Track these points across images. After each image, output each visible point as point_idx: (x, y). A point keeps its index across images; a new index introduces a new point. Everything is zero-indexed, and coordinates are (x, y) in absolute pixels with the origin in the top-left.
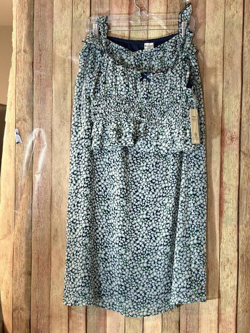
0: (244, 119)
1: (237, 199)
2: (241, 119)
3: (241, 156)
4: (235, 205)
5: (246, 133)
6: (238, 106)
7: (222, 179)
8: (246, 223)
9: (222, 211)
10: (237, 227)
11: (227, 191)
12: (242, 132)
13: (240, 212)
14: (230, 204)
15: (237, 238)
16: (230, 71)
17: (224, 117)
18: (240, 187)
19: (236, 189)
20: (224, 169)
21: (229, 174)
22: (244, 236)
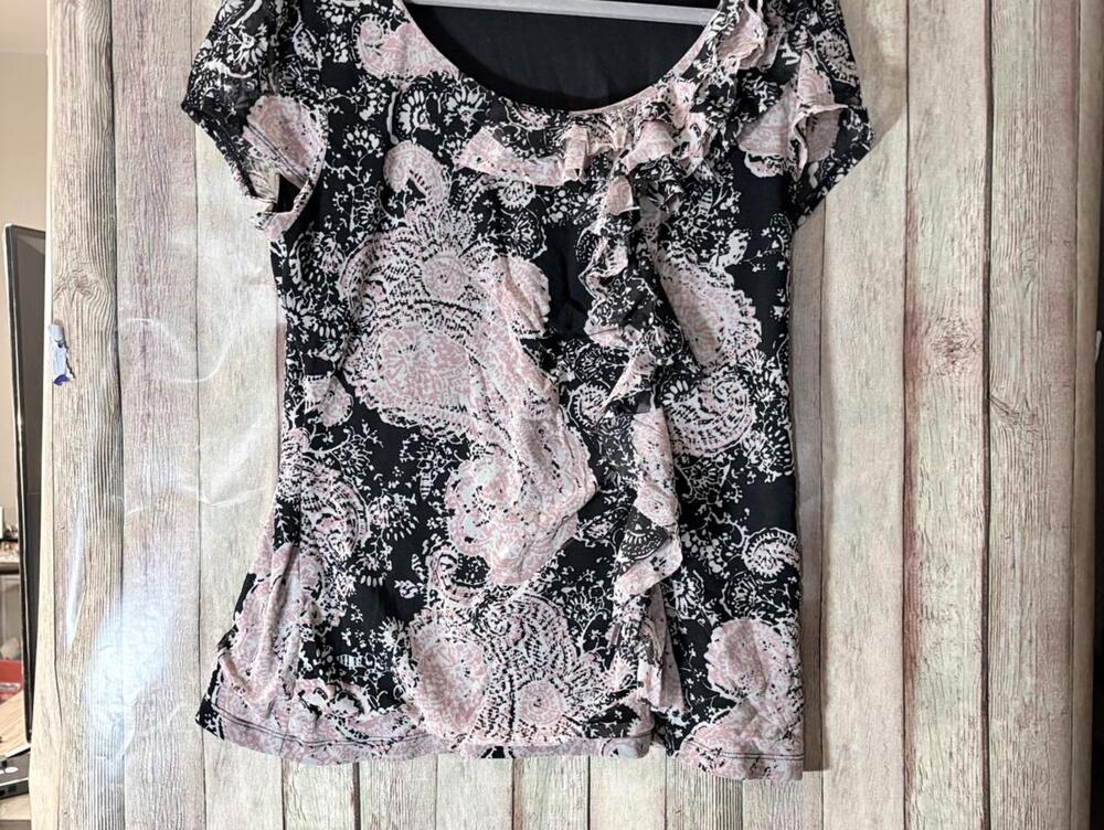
0: (1001, 266)
1: (978, 605)
2: (988, 267)
3: (993, 424)
4: (973, 631)
5: (1012, 326)
6: (973, 212)
7: (912, 520)
8: (1020, 711)
9: (913, 658)
10: (979, 728)
11: (934, 572)
12: (994, 320)
13: (993, 664)
14: (946, 627)
15: (980, 773)
16: (937, 67)
17: (914, 257)
18: (993, 551)
19: (973, 561)
20: (919, 479)
21: (941, 499)
22: (1014, 766)
